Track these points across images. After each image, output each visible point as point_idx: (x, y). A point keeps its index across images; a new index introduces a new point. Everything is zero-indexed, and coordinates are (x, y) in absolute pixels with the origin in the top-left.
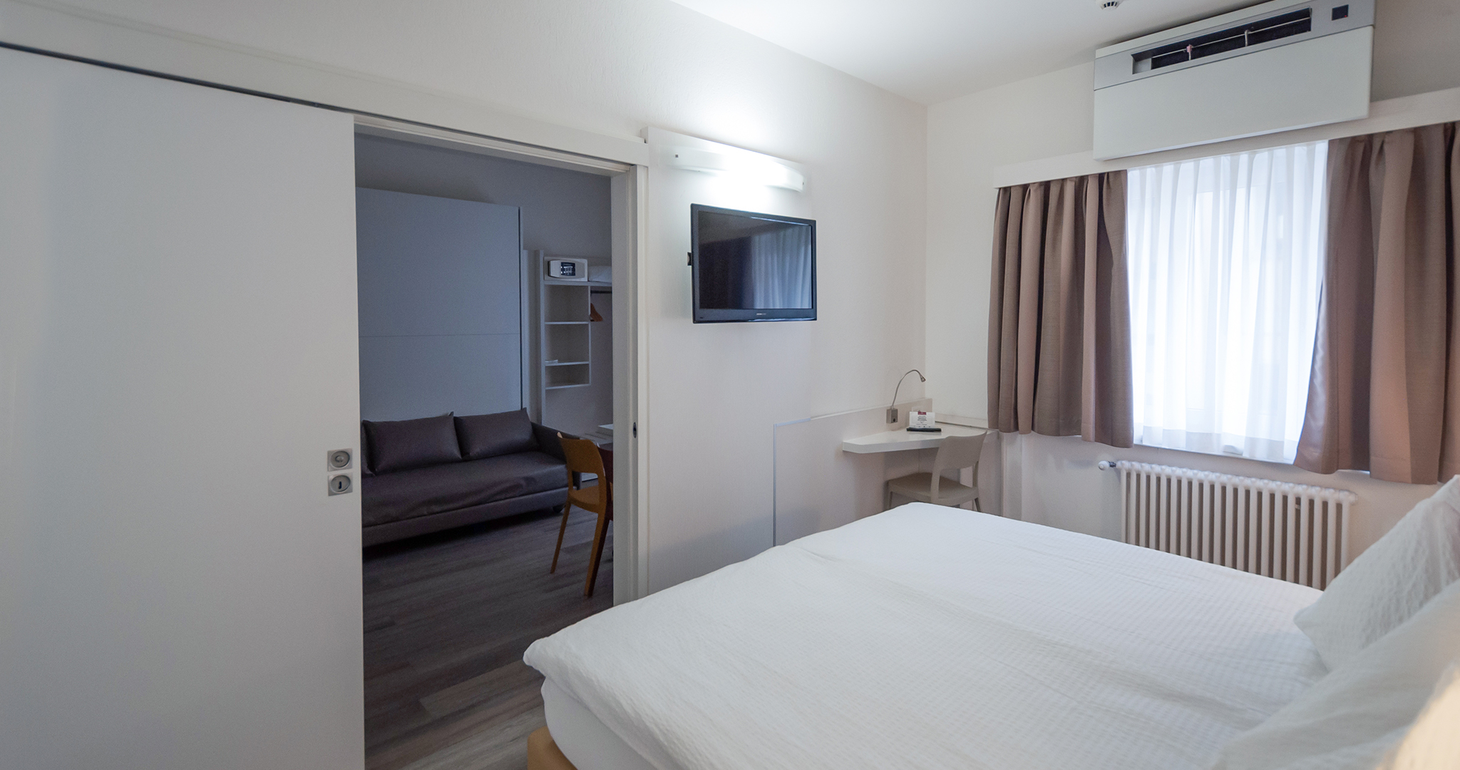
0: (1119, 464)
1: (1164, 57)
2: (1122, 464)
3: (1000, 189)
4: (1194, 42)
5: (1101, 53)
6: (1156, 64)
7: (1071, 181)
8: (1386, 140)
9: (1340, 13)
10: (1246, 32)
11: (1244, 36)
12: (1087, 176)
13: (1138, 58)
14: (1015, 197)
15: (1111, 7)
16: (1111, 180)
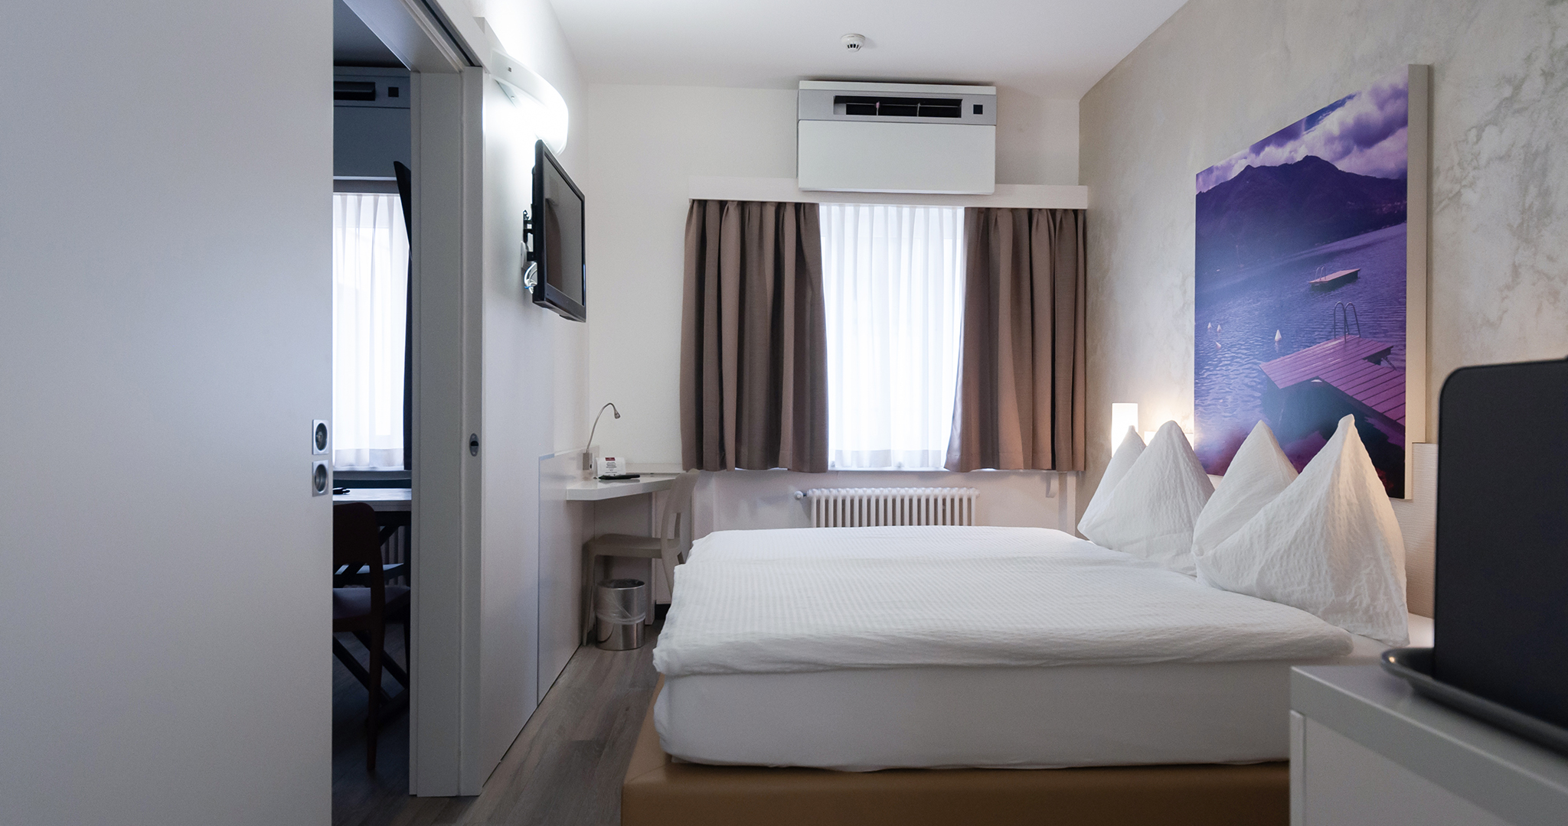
0: (810, 493)
1: (857, 106)
2: (813, 492)
3: (694, 201)
4: (883, 100)
5: (805, 85)
6: (851, 111)
7: (772, 205)
8: (999, 215)
9: (978, 110)
10: (919, 105)
11: (916, 107)
12: (785, 203)
13: (838, 100)
14: (712, 213)
15: (853, 48)
16: (807, 211)
